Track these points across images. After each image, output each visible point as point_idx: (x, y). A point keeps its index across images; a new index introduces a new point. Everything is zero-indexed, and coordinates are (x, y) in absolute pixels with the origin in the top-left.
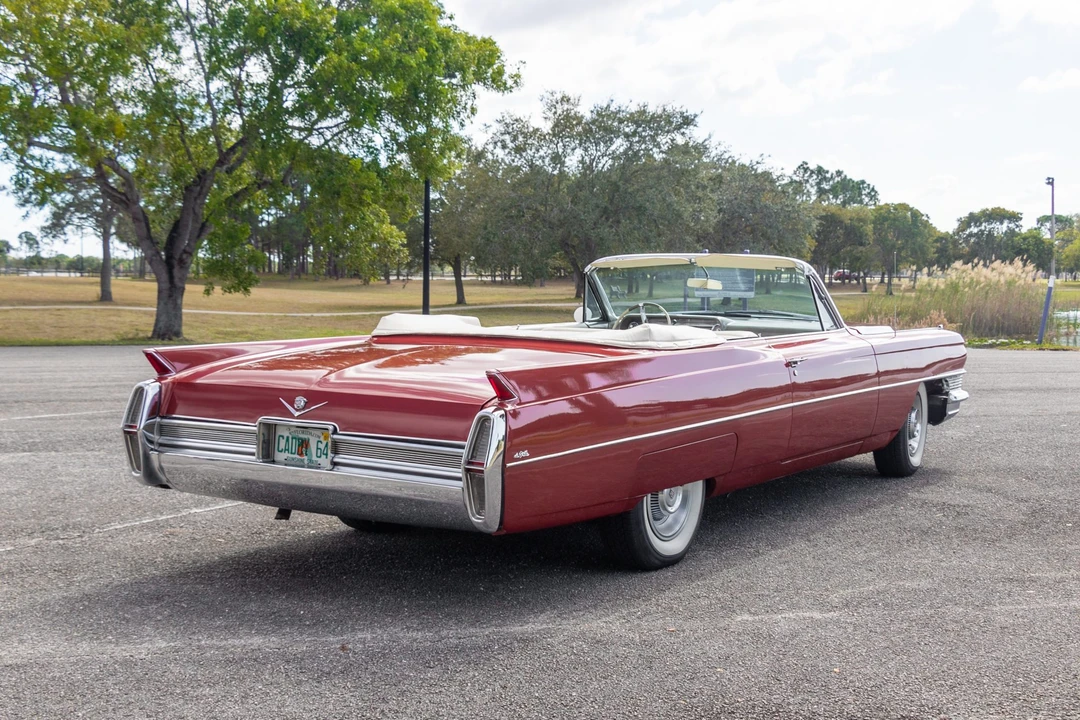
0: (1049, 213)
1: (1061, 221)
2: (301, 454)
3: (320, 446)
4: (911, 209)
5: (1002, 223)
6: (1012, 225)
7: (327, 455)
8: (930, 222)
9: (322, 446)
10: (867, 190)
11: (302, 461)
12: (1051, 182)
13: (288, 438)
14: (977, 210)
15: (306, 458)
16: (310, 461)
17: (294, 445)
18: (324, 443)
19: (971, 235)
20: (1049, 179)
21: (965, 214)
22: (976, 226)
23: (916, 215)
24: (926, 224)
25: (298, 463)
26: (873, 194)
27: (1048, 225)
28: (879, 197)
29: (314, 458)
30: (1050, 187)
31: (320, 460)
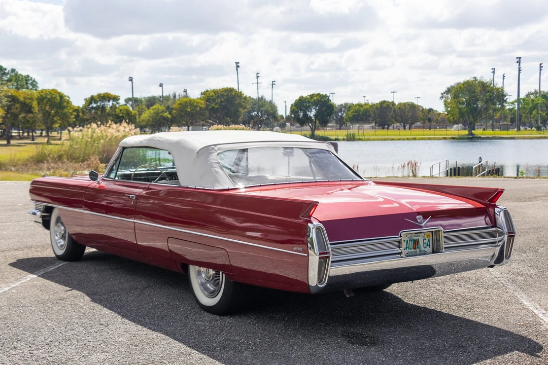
0: (131, 97)
1: (137, 101)
2: (415, 249)
3: (425, 241)
4: (59, 93)
5: (109, 101)
6: (115, 103)
7: (429, 245)
8: (70, 100)
9: (426, 241)
10: (31, 81)
11: (416, 252)
12: (131, 80)
13: (407, 241)
14: (95, 94)
15: (418, 250)
16: (420, 251)
17: (411, 244)
18: (427, 239)
19: (93, 108)
20: (130, 78)
21: (89, 96)
22: (95, 103)
23: (62, 96)
24: (68, 102)
25: (414, 254)
26: (34, 84)
27: (131, 103)
28: (38, 85)
29: (423, 249)
30: (131, 82)
31: (426, 250)
